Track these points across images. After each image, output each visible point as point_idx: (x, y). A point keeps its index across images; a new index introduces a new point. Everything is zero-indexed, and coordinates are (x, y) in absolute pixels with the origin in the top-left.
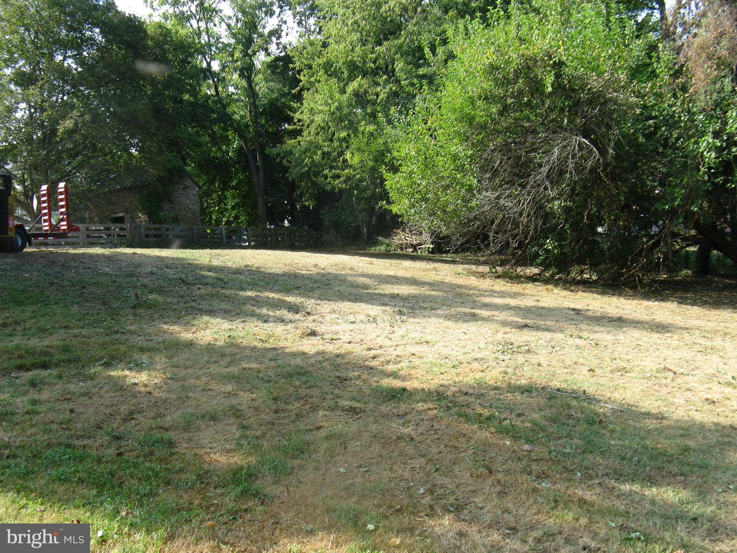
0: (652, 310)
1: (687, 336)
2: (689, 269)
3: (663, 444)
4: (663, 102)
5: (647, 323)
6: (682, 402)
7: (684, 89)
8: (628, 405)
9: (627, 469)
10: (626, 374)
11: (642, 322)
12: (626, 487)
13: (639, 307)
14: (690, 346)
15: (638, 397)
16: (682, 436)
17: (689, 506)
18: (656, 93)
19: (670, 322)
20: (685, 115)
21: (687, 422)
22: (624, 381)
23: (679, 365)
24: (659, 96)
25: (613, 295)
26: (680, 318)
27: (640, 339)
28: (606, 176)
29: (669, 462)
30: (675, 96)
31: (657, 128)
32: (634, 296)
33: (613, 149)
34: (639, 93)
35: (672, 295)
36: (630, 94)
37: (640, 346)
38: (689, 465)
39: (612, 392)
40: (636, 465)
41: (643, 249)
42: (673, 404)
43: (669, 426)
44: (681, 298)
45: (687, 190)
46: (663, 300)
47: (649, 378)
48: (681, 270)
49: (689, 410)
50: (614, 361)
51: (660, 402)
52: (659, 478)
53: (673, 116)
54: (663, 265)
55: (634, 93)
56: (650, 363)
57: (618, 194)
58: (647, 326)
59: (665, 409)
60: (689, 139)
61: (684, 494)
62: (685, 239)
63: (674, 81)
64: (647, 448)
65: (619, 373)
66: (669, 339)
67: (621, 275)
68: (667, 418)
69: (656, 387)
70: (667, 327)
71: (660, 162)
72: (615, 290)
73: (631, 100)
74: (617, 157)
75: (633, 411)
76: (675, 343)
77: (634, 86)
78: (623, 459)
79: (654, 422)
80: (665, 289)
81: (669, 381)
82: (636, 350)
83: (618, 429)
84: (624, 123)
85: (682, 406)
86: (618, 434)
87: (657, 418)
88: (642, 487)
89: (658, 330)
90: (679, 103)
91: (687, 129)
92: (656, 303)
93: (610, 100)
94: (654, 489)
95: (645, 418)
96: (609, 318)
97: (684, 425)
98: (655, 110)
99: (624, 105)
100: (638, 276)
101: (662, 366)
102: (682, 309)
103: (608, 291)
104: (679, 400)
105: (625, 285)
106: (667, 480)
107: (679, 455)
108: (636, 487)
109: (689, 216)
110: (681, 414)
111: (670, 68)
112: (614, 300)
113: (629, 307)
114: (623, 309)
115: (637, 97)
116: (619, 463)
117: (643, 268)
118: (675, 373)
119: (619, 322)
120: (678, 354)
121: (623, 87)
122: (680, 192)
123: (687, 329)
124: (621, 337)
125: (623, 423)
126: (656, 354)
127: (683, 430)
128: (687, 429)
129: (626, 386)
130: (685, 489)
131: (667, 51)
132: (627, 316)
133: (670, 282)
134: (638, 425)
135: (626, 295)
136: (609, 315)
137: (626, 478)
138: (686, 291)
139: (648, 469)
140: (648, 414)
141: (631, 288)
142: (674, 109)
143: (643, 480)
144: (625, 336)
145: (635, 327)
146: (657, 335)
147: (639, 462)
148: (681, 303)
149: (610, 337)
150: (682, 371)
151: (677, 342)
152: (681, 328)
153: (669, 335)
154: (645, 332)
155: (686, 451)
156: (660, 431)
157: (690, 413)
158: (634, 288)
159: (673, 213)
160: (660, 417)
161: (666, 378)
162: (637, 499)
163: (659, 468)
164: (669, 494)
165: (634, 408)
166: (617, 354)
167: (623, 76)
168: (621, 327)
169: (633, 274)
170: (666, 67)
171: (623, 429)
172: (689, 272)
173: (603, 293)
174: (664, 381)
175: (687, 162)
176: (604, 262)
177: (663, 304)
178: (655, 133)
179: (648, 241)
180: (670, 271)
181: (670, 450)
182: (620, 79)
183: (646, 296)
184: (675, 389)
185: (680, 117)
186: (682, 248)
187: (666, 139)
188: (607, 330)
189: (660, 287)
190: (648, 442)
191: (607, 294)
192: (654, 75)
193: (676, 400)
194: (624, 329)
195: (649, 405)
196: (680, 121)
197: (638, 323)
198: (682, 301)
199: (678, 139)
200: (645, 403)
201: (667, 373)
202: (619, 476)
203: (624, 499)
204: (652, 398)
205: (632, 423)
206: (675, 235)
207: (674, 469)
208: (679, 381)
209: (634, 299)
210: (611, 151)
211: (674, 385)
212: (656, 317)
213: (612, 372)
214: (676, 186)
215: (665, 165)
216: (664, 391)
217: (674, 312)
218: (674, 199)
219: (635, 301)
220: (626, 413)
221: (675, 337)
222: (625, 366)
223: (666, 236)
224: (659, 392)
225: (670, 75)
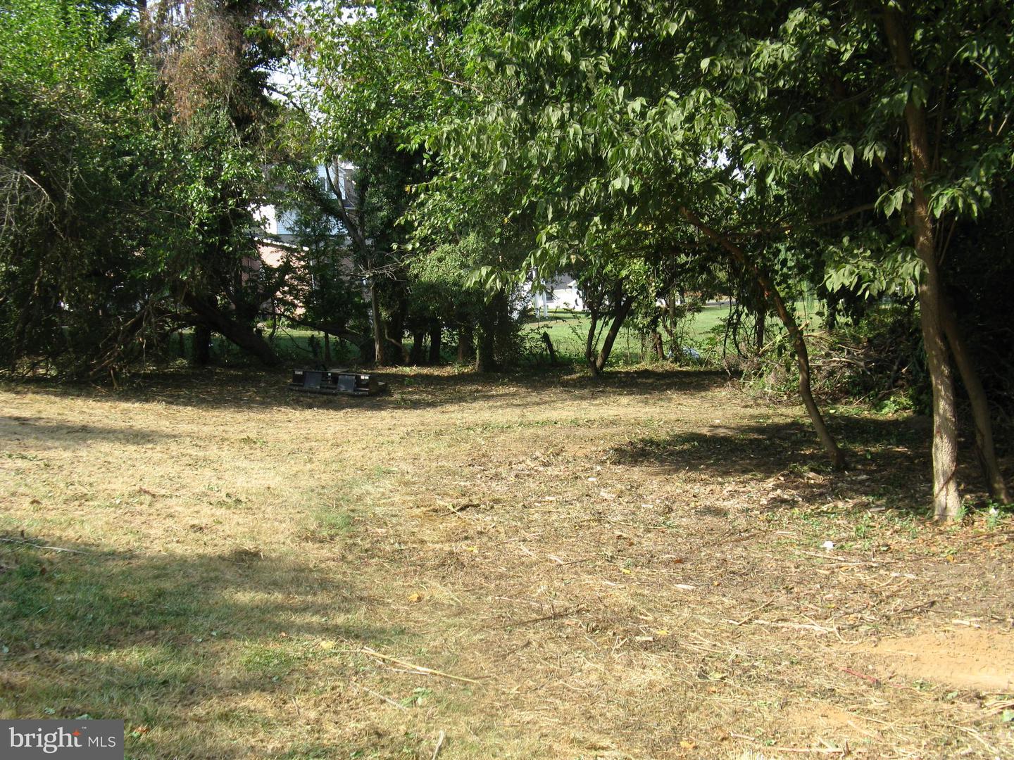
0: (131, 415)
1: (173, 446)
2: (184, 358)
3: (130, 590)
4: (139, 132)
5: (122, 432)
6: (160, 532)
7: (167, 117)
8: (86, 544)
9: (77, 632)
10: (87, 503)
11: (115, 431)
12: (74, 657)
13: (113, 411)
14: (176, 459)
15: (101, 533)
16: (157, 577)
17: (159, 668)
18: (130, 119)
19: (154, 429)
20: (169, 153)
21: (165, 558)
22: (81, 513)
23: (160, 485)
24: (134, 123)
25: (78, 396)
26: (167, 423)
27: (111, 454)
28: (63, 230)
29: (136, 614)
30: (155, 126)
31: (133, 167)
32: (107, 397)
33: (72, 192)
34: (108, 117)
35: (160, 393)
36: (95, 118)
37: (109, 463)
38: (162, 614)
39: (64, 530)
40: (90, 624)
41: (119, 331)
42: (147, 536)
43: (140, 567)
44: (172, 396)
45: (174, 253)
46: (147, 401)
47: (118, 506)
48: (174, 359)
49: (169, 542)
50: (70, 487)
51: (130, 536)
52: (122, 637)
53: (153, 153)
54: (147, 353)
55: (100, 116)
56: (120, 485)
57: (81, 256)
58: (121, 436)
59: (136, 544)
60: (175, 184)
61: (153, 653)
62: (175, 317)
63: (154, 106)
64: (106, 600)
65: (77, 503)
66: (150, 452)
67: (90, 368)
68: (137, 557)
69: (127, 517)
70: (149, 436)
71: (138, 214)
72: (81, 390)
73: (95, 125)
74: (78, 204)
75: (91, 552)
76: (157, 456)
77: (101, 107)
78: (73, 618)
79: (121, 563)
80: (150, 386)
81: (145, 507)
82: (103, 470)
83: (68, 578)
84: (91, 158)
85: (159, 538)
86: (68, 586)
87: (124, 559)
88: (97, 652)
89: (136, 440)
90: (160, 136)
91: (172, 171)
92: (137, 405)
93: (67, 122)
94: (114, 653)
95: (107, 560)
96: (69, 427)
97: (159, 563)
98: (129, 142)
99: (86, 132)
100: (114, 369)
101: (137, 488)
102: (171, 411)
103: (71, 390)
104: (157, 531)
105: (95, 382)
106: (132, 638)
107: (151, 602)
108: (88, 654)
109: (177, 288)
110: (158, 549)
111: (148, 88)
112: (79, 403)
113: (99, 412)
114: (91, 415)
115: (104, 122)
116: (66, 626)
117: (119, 359)
118: (154, 496)
119: (82, 433)
120: (160, 471)
121: (85, 106)
122: (164, 254)
123: (175, 436)
124: (83, 453)
125: (76, 570)
126: (130, 472)
127: (158, 569)
128: (163, 568)
129: (84, 518)
130: (154, 646)
131: (145, 64)
132: (96, 424)
133: (158, 376)
134: (97, 570)
135: (96, 396)
136: (69, 424)
137: (76, 644)
138: (179, 387)
139: (106, 627)
140: (113, 554)
141: (104, 386)
142: (155, 142)
143: (98, 643)
144: (89, 452)
145: (104, 438)
146: (132, 448)
147: (94, 619)
148: (172, 403)
149: (67, 455)
150: (163, 492)
151: (160, 455)
152: (168, 436)
153: (150, 446)
154: (117, 445)
155: (159, 596)
156: (126, 575)
157: (169, 546)
158: (109, 386)
159: (157, 283)
160: (130, 555)
161: (141, 504)
162: (89, 670)
163: (122, 624)
164: (134, 656)
165: (94, 548)
166: (75, 477)
167: (84, 92)
168: (85, 440)
169: (106, 366)
170: (142, 86)
171: (75, 578)
172: (185, 362)
173: (64, 394)
174: (138, 508)
175: (172, 215)
176: (66, 350)
177: (146, 406)
178: (131, 173)
179: (126, 321)
180: (158, 361)
181: (138, 597)
182: (80, 95)
183: (125, 397)
184: (152, 517)
185: (162, 154)
186: (174, 330)
187: (145, 184)
188: (65, 444)
189: (145, 382)
190: (109, 592)
191: (69, 394)
192: (127, 95)
193: (152, 532)
194: (89, 442)
195: (118, 541)
196: (162, 160)
197: (109, 433)
198: (173, 400)
199: (160, 184)
200: (110, 539)
201: (143, 497)
202: (65, 643)
203: (71, 674)
204: (120, 531)
205: (88, 568)
206: (161, 312)
207: (141, 621)
208: (158, 506)
209: (107, 401)
210: (68, 195)
211: (151, 511)
212: (134, 424)
213: (66, 501)
214: (160, 246)
215: (144, 218)
216: (139, 519)
217: (160, 415)
218: (157, 264)
219: (109, 404)
220: (83, 555)
221: (158, 448)
222: (85, 491)
223: (149, 313)
224: (131, 522)
225: (149, 98)
